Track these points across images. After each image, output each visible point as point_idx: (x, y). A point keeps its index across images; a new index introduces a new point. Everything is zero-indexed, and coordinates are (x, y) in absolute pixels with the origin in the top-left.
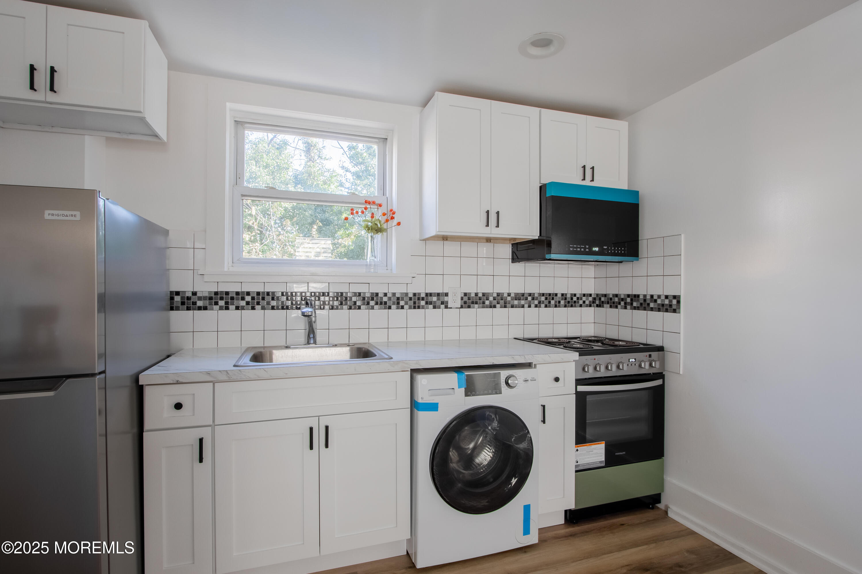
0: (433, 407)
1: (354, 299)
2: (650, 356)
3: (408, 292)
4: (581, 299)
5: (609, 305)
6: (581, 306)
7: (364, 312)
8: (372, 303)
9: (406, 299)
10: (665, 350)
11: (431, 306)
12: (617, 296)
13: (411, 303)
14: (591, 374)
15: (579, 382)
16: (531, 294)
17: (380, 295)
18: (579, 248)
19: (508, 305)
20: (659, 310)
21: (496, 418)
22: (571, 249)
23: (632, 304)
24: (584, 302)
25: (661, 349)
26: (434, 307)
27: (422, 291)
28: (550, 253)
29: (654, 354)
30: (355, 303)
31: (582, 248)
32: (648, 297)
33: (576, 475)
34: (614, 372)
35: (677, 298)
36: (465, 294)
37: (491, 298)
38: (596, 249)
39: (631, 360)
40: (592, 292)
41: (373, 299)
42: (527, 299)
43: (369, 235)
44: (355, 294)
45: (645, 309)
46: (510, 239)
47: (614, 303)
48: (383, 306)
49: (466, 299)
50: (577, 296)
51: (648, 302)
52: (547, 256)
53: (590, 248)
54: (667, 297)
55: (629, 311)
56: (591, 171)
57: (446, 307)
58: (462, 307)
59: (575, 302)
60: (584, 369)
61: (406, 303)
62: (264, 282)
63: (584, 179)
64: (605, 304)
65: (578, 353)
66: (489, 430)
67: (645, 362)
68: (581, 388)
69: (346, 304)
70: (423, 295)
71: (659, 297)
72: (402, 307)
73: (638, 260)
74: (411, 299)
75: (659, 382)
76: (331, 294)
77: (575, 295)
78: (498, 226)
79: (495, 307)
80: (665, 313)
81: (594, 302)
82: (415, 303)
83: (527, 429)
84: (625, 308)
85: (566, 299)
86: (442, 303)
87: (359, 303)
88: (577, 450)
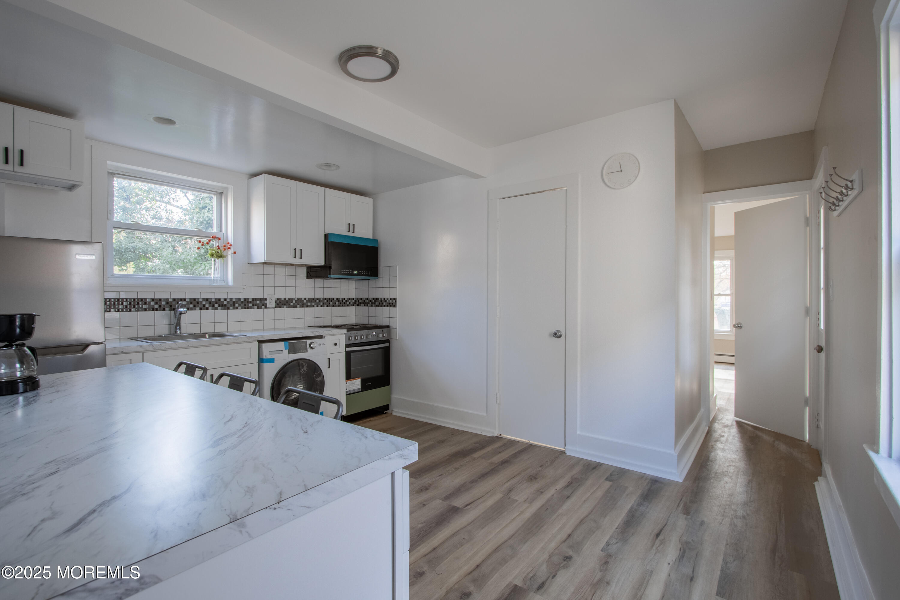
0: (272, 361)
1: (204, 303)
2: (383, 331)
3: (241, 298)
4: (348, 301)
5: (363, 305)
6: (348, 306)
7: (211, 312)
8: (216, 305)
9: (240, 302)
10: (390, 327)
11: (256, 307)
12: (367, 299)
13: (243, 305)
14: (353, 341)
15: (347, 346)
16: (318, 298)
17: (222, 300)
18: (346, 271)
19: (304, 306)
20: (388, 306)
21: (305, 364)
22: (342, 272)
23: (375, 303)
24: (350, 303)
25: (388, 327)
26: (258, 308)
27: (250, 296)
28: (330, 274)
29: (385, 330)
30: (204, 306)
31: (348, 271)
32: (383, 299)
33: (346, 397)
34: (364, 340)
35: (395, 299)
36: (278, 299)
37: (294, 302)
38: (356, 272)
39: (373, 333)
40: (354, 297)
41: (216, 303)
42: (316, 301)
43: (213, 259)
44: (204, 299)
45: (381, 306)
46: (306, 265)
47: (366, 303)
48: (223, 307)
49: (278, 302)
50: (346, 299)
51: (382, 302)
52: (329, 276)
53: (352, 272)
54: (391, 299)
55: (373, 308)
56: (353, 226)
57: (266, 307)
58: (275, 308)
59: (344, 303)
60: (349, 339)
61: (239, 305)
62: (138, 292)
63: (349, 231)
64: (362, 304)
65: (346, 330)
66: (302, 371)
67: (380, 334)
68: (348, 349)
69: (198, 307)
70: (250, 300)
71: (388, 299)
72: (237, 308)
73: (378, 279)
74: (242, 302)
75: (386, 345)
76: (188, 300)
77: (344, 299)
78: (301, 258)
79: (296, 307)
80: (390, 308)
81: (355, 303)
82: (245, 305)
83: (321, 370)
84: (372, 306)
85: (339, 301)
86: (263, 305)
87: (207, 306)
88: (347, 383)
